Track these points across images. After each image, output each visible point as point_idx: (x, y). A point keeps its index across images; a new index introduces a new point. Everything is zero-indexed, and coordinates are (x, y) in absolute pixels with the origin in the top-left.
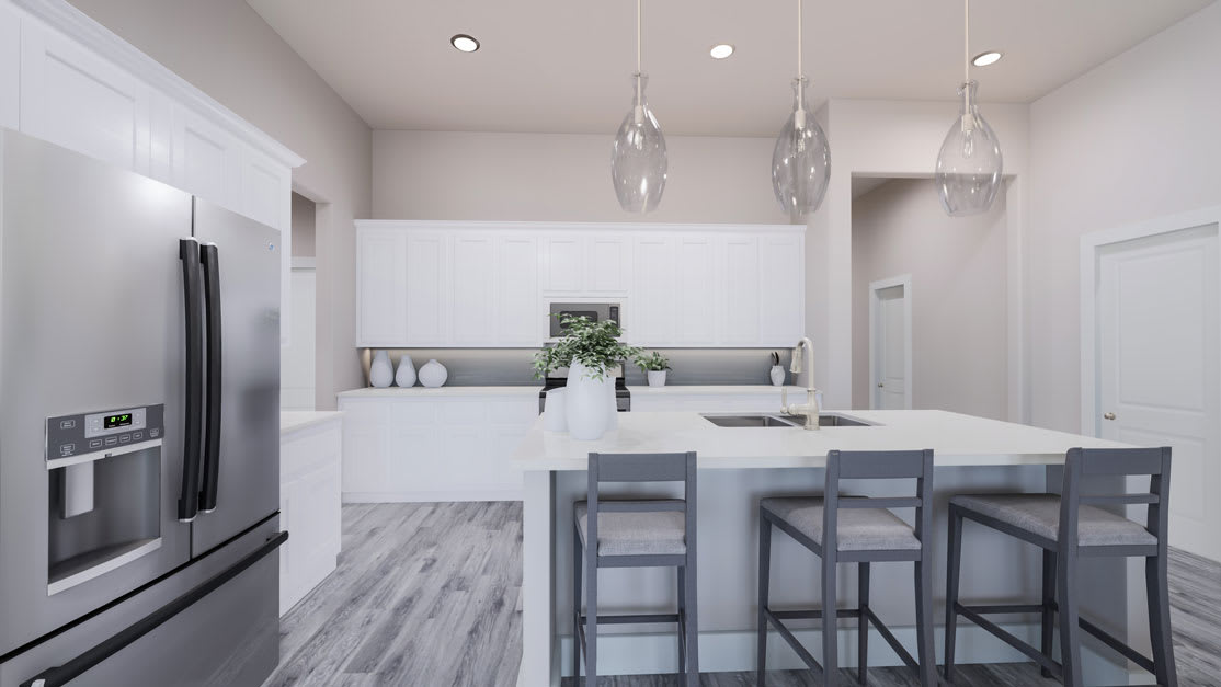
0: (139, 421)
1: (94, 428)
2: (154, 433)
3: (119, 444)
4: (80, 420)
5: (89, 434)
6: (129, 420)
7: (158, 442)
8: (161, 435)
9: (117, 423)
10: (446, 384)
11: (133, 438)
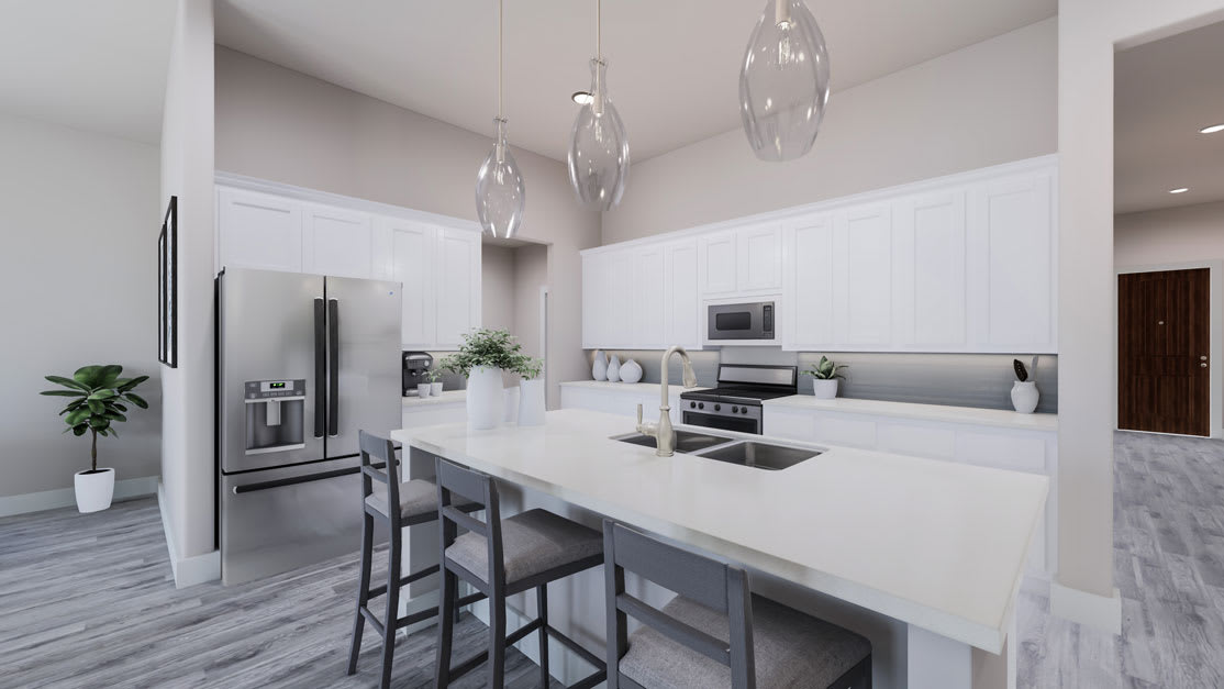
0: (289, 386)
1: (265, 388)
2: (299, 393)
3: (278, 396)
4: (259, 383)
5: (262, 390)
6: (283, 386)
7: (302, 398)
8: (304, 394)
9: (277, 387)
10: (640, 381)
11: (285, 394)
